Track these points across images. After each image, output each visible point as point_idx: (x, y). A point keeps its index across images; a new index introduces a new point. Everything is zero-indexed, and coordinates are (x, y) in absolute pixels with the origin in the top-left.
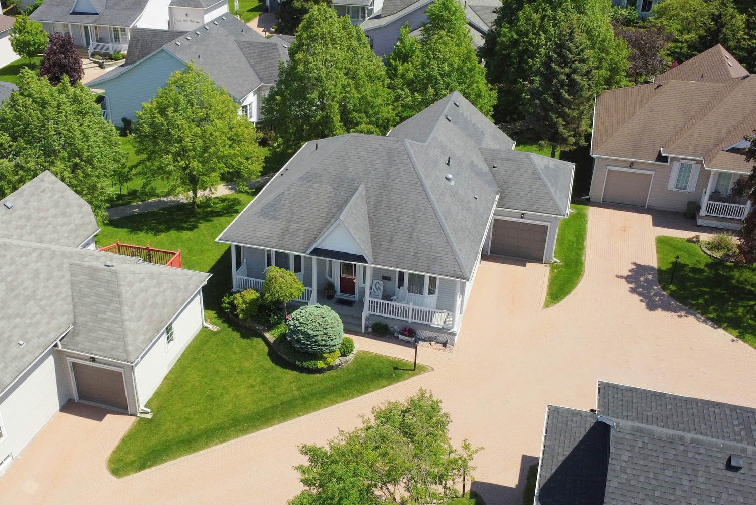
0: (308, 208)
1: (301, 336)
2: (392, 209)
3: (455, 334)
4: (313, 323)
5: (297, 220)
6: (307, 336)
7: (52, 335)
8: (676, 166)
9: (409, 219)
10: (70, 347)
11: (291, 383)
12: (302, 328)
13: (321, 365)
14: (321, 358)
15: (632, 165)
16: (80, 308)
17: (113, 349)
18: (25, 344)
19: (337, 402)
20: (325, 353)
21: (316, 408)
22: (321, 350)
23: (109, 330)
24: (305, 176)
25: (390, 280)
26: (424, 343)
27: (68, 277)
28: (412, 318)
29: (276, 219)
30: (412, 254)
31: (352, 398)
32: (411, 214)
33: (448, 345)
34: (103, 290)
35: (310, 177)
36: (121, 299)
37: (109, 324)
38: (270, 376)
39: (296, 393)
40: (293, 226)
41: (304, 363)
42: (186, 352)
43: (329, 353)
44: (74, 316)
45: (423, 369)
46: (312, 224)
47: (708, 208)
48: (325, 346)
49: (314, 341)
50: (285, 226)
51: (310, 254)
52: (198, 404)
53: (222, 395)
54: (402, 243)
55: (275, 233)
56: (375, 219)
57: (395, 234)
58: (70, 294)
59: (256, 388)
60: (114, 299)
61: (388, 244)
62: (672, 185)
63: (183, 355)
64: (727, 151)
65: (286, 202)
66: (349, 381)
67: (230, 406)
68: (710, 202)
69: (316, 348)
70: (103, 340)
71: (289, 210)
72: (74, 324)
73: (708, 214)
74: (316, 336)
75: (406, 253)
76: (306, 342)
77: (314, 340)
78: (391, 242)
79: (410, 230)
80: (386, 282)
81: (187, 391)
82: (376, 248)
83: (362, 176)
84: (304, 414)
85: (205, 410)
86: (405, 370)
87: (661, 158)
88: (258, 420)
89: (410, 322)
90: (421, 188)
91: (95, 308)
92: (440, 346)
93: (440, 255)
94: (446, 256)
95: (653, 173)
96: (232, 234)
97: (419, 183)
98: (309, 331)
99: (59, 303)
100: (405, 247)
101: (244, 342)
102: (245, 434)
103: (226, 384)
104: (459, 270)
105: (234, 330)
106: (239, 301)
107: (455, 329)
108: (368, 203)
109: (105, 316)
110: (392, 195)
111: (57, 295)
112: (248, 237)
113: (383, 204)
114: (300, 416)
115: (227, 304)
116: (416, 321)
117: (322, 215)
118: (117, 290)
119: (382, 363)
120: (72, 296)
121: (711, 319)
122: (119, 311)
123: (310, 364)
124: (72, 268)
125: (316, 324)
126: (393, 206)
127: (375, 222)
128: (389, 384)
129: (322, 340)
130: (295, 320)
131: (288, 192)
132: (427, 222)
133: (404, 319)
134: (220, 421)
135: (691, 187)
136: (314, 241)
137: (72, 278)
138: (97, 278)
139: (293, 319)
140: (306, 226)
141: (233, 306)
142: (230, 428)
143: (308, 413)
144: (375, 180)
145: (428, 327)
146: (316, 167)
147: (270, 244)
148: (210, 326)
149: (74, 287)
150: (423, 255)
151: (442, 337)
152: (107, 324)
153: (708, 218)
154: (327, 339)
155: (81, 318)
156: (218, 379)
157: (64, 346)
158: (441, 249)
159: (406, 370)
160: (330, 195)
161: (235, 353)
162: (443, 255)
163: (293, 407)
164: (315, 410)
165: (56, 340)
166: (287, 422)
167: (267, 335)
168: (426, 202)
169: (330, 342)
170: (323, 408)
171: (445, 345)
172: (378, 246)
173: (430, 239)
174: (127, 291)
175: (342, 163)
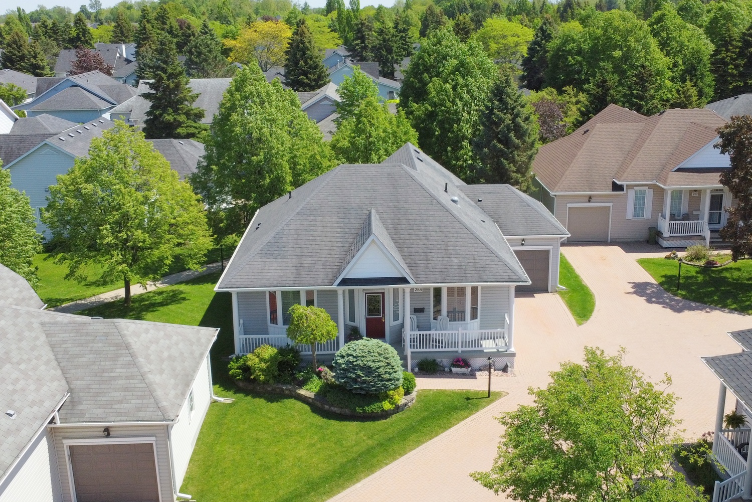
0: (318, 240)
1: (359, 372)
2: (415, 228)
3: (513, 355)
4: (372, 354)
5: (310, 254)
6: (368, 370)
7: (48, 404)
8: (631, 194)
9: (438, 235)
10: (73, 420)
11: (357, 434)
12: (358, 362)
13: (387, 405)
14: (387, 397)
15: (590, 199)
16: (74, 371)
17: (139, 409)
18: (15, 415)
19: (423, 443)
20: (390, 390)
21: (402, 452)
22: (385, 386)
23: (126, 389)
24: (303, 211)
25: (423, 312)
26: (480, 372)
27: (43, 338)
28: (462, 347)
29: (283, 257)
30: (456, 267)
31: (437, 435)
32: (438, 230)
33: (509, 369)
34: (100, 345)
35: (308, 211)
36: (131, 351)
37: (123, 382)
38: (328, 431)
39: (370, 442)
40: (307, 262)
41: (366, 407)
42: (204, 430)
43: (394, 390)
44: (67, 382)
45: (498, 395)
46: (329, 256)
47: (671, 230)
48: (389, 380)
49: (376, 376)
50: (297, 262)
51: (338, 285)
52: (251, 477)
53: (278, 462)
54: (441, 259)
55: (288, 271)
56: (400, 241)
57: (429, 251)
58: (53, 357)
59: (319, 446)
60: (120, 352)
61: (426, 262)
62: (630, 214)
63: (201, 433)
64: (675, 171)
65: (289, 238)
66: (425, 419)
67: (296, 471)
68: (672, 222)
69: (380, 384)
70: (120, 402)
71: (296, 246)
72: (70, 390)
73: (672, 235)
74: (378, 368)
75: (449, 267)
76: (367, 378)
77: (377, 374)
78: (427, 259)
79: (444, 246)
80: (420, 315)
81: (229, 467)
82: (413, 268)
83: (368, 202)
84: (391, 462)
85: (265, 481)
86: (478, 398)
87: (617, 187)
88: (340, 477)
89: (460, 352)
90: (439, 205)
91: (96, 367)
92: (500, 373)
93: (487, 263)
94: (493, 263)
95: (610, 204)
96: (233, 280)
97: (435, 201)
98: (370, 364)
99: (43, 368)
100: (445, 262)
101: (274, 406)
102: (331, 497)
103: (276, 450)
104: (514, 274)
105: (254, 397)
106: (252, 360)
107: (512, 350)
108: (386, 227)
109: (113, 374)
110: (410, 216)
111: (37, 358)
112: (256, 280)
113: (403, 226)
114: (387, 464)
115: (237, 369)
116: (467, 349)
117: (337, 245)
118: (121, 341)
119: (450, 396)
120: (57, 360)
121: (735, 310)
122: (133, 363)
123: (374, 407)
124: (45, 329)
125: (376, 354)
126: (415, 226)
127: (401, 243)
128: (470, 415)
129: (386, 372)
130: (346, 358)
131: (288, 228)
132: (459, 235)
133: (453, 349)
134: (292, 488)
135: (648, 214)
136: (339, 272)
137: (50, 339)
138: (87, 333)
139: (343, 357)
140: (323, 259)
141: (246, 369)
142: (308, 493)
143: (395, 459)
144: (384, 204)
145: (481, 353)
146: (312, 201)
147: (285, 282)
148: (221, 399)
149: (55, 349)
150: (469, 267)
151: (500, 362)
152: (120, 382)
153: (672, 238)
154: (391, 371)
155: (79, 383)
156: (263, 447)
157: (63, 420)
158: (485, 258)
159: (480, 398)
160: (339, 225)
161: (270, 419)
162: (489, 263)
163: (374, 457)
164: (401, 455)
165: (53, 411)
166: (375, 474)
167: (302, 392)
168: (450, 218)
169: (394, 375)
170: (409, 451)
171: (505, 369)
172: (414, 265)
173: (469, 250)
174: (136, 342)
175: (341, 193)
